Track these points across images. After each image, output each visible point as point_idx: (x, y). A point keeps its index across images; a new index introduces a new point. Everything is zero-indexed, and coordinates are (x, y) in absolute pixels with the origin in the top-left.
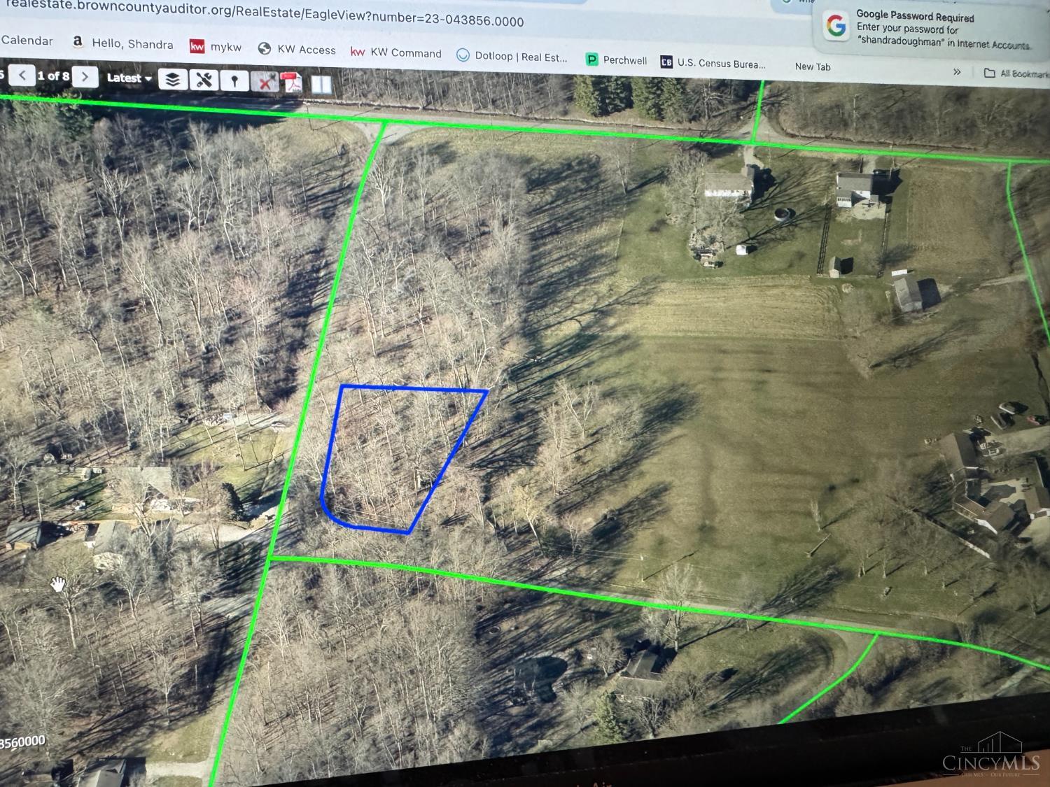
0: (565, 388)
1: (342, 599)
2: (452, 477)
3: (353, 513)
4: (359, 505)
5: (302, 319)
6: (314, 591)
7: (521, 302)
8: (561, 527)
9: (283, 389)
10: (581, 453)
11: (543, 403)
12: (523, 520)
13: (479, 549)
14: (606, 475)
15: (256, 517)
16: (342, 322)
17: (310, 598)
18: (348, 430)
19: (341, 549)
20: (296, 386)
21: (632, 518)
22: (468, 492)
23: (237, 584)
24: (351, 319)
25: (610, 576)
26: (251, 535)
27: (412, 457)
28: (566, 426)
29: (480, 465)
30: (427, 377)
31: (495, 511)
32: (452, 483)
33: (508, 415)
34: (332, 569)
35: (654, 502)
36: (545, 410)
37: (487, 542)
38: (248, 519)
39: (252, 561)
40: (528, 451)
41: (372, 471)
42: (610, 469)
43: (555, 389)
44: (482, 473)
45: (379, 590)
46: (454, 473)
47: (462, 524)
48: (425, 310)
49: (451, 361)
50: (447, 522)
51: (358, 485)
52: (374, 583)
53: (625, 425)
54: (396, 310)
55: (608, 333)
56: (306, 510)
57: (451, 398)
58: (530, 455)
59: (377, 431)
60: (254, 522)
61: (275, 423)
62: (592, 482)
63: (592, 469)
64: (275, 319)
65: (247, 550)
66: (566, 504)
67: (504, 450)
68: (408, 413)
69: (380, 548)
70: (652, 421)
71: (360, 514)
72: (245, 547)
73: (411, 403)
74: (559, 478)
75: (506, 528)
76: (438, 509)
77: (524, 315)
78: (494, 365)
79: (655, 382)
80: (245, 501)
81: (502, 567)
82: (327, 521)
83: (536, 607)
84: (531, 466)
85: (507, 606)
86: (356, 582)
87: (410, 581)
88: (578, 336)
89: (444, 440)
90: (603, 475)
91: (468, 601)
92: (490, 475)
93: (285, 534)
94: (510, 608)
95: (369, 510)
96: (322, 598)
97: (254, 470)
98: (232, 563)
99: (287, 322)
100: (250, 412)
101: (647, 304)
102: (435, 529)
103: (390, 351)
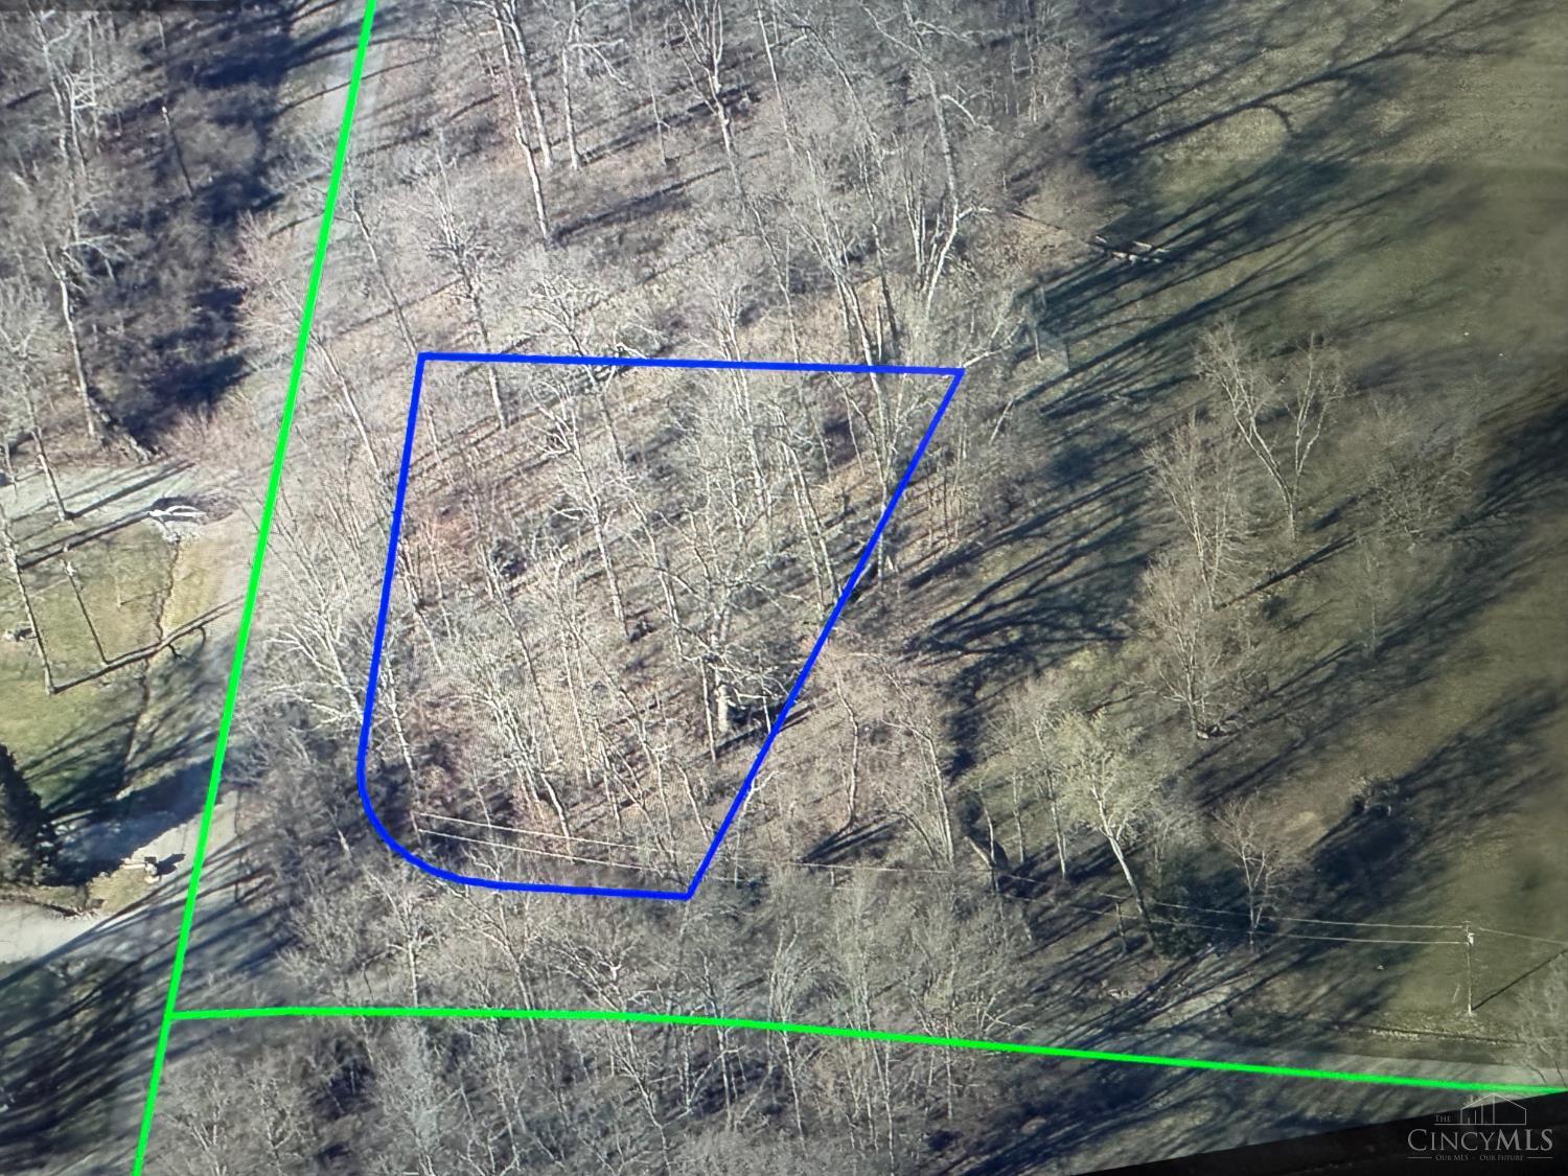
0: (1230, 358)
1: (452, 1144)
2: (843, 688)
3: (481, 834)
4: (504, 806)
5: (253, 92)
6: (348, 1123)
7: (1080, 40)
8: (1215, 848)
9: (189, 372)
10: (1282, 589)
11: (1158, 412)
12: (1086, 831)
13: (937, 941)
14: (1365, 664)
15: (112, 866)
16: (416, 106)
17: (335, 1151)
18: (454, 525)
19: (441, 965)
20: (239, 361)
21: (1443, 806)
22: (899, 741)
23: (52, 1121)
24: (450, 96)
25: (1367, 1005)
26: (90, 936)
27: (697, 621)
28: (1231, 495)
29: (943, 640)
30: (745, 320)
31: (990, 804)
32: (842, 710)
33: (1034, 459)
34: (412, 1041)
35: (1515, 748)
36: (1165, 437)
37: (964, 912)
38: (75, 875)
39: (104, 1031)
40: (1106, 589)
41: (549, 679)
42: (1375, 643)
43: (1199, 365)
44: (947, 672)
45: (586, 1104)
46: (848, 676)
47: (878, 855)
48: (731, 60)
49: (832, 261)
50: (826, 851)
51: (496, 731)
52: (567, 1080)
53: (1427, 486)
54: (621, 61)
55: (1378, 159)
56: (304, 831)
57: (832, 398)
58: (1114, 599)
59: (563, 526)
60: (104, 887)
61: (164, 503)
62: (1318, 687)
63: (1317, 644)
64: (140, 89)
65: (79, 994)
66: (1230, 770)
67: (1023, 584)
68: (676, 456)
69: (587, 957)
70: (1511, 473)
71: (510, 837)
72: (71, 982)
73: (689, 421)
74: (1208, 680)
75: (1030, 863)
76: (792, 806)
77: (1092, 88)
78: (989, 274)
79: (1529, 334)
80: (61, 808)
81: (1014, 996)
82: (384, 869)
83: (1125, 1125)
84: (1115, 640)
85: (1032, 1126)
86: (504, 1083)
87: (699, 1064)
88: (1276, 168)
89: (811, 555)
90: (1352, 662)
91: (900, 1119)
92: (971, 679)
93: (224, 925)
94: (1044, 1131)
95: (540, 821)
96: (377, 1148)
97: (88, 691)
98: (25, 1042)
99: (194, 103)
100: (62, 463)
101: (1510, 53)
102: (781, 879)
103: (605, 219)
